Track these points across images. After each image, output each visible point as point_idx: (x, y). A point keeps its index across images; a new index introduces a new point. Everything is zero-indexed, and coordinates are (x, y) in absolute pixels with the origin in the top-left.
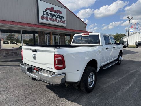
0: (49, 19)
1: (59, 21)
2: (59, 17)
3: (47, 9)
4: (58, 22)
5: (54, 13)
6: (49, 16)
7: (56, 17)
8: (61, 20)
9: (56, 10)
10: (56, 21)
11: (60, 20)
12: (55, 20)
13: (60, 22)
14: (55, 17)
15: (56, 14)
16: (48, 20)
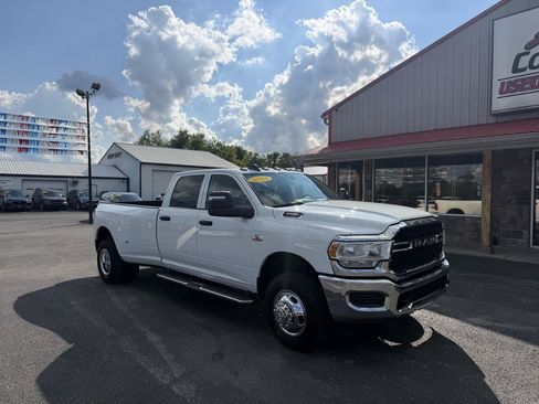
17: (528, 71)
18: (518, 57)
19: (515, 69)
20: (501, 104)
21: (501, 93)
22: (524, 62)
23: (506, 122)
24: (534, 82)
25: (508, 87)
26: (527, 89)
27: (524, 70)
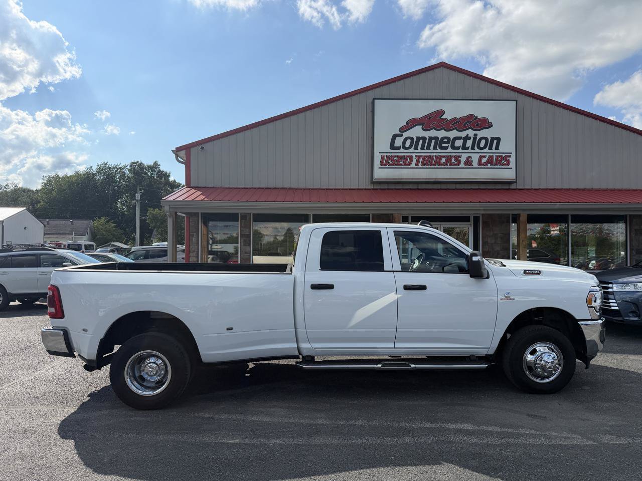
0: (415, 161)
1: (468, 162)
2: (469, 143)
3: (412, 124)
4: (462, 165)
5: (441, 134)
6: (419, 150)
7: (453, 147)
8: (481, 158)
9: (454, 119)
10: (452, 162)
11: (475, 159)
12: (448, 159)
13: (475, 164)
14: (450, 150)
15: (453, 134)
16: (413, 165)
17: (402, 150)
18: (395, 137)
19: (392, 146)
20: (382, 173)
21: (382, 163)
22: (399, 142)
23: (381, 189)
24: (406, 160)
25: (387, 161)
26: (401, 165)
27: (399, 148)
